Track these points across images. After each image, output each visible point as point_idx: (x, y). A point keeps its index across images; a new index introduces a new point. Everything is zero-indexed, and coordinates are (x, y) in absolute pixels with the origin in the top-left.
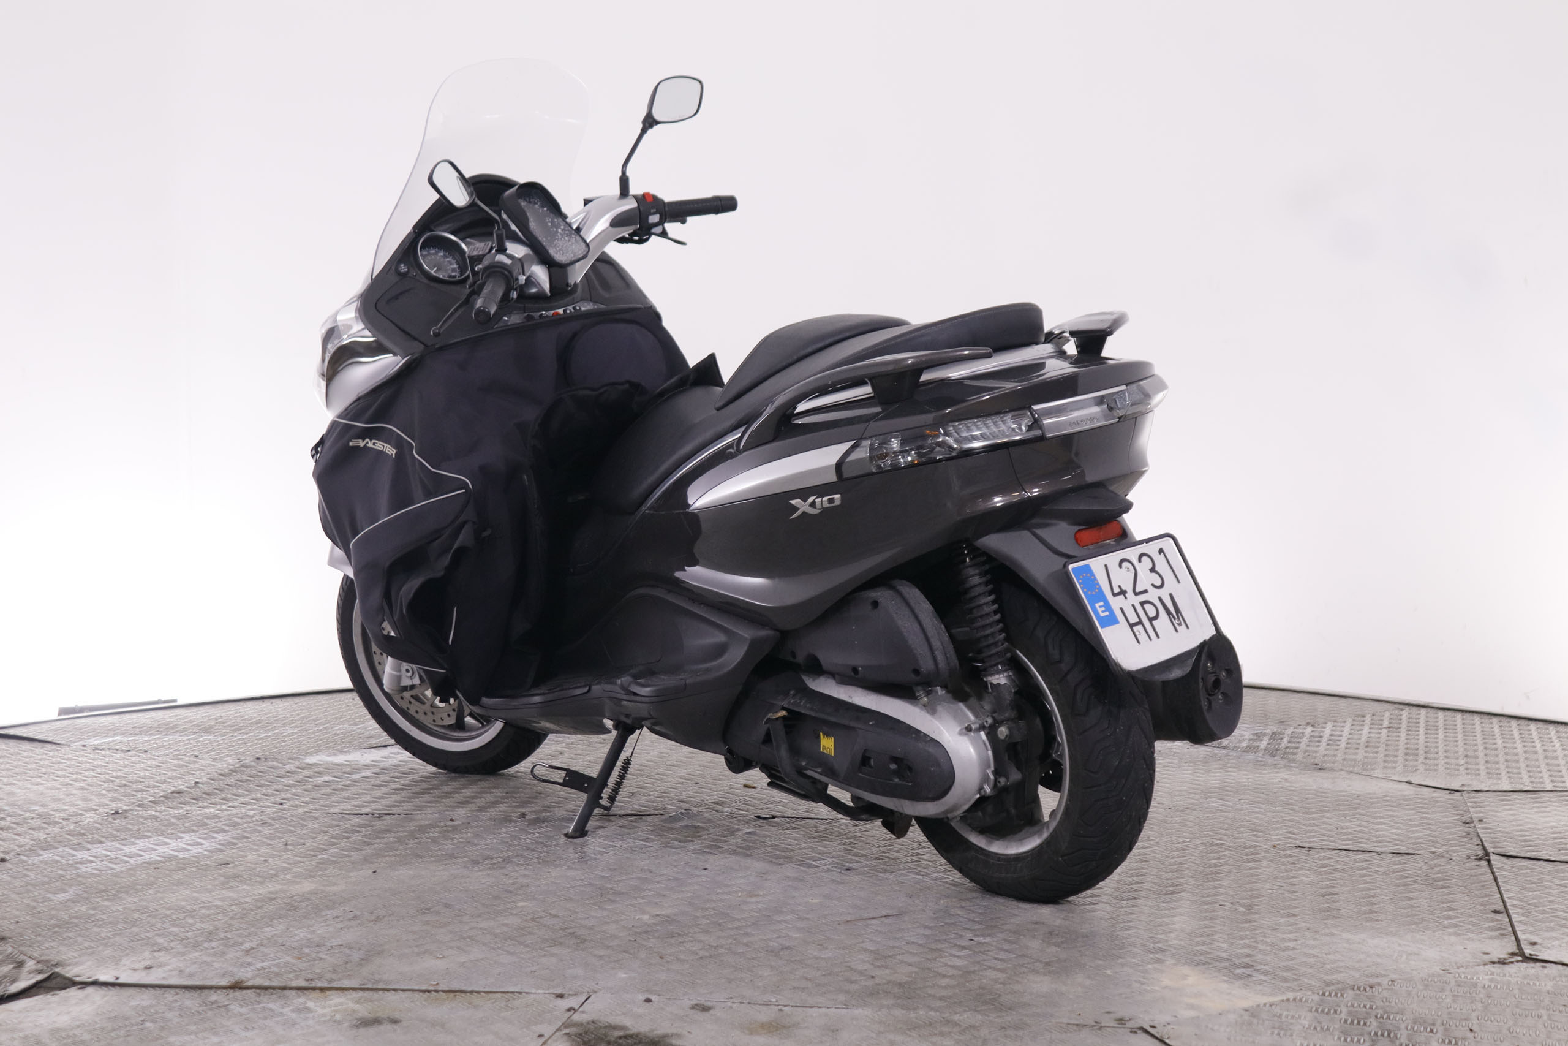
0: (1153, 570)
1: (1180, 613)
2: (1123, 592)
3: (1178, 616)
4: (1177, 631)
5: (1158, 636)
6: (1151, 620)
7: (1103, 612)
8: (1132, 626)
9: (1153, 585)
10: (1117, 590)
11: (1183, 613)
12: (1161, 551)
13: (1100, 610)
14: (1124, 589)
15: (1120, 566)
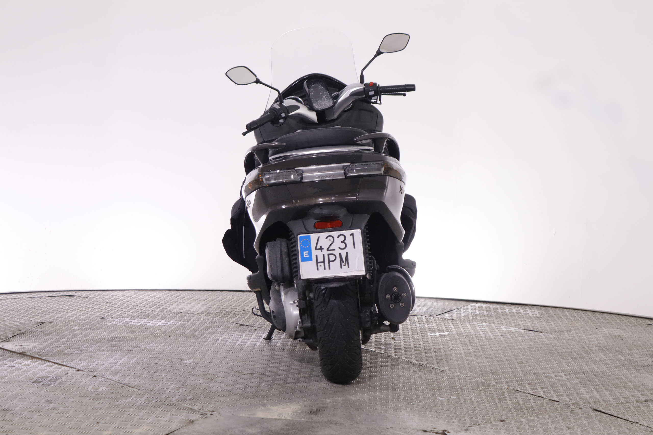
0: (343, 242)
1: (348, 260)
2: (321, 249)
3: (346, 262)
4: (341, 267)
5: (329, 268)
6: (329, 261)
7: (306, 255)
8: (318, 263)
9: (340, 248)
10: (318, 247)
11: (349, 261)
12: (352, 234)
13: (305, 254)
14: (323, 247)
15: (326, 238)
